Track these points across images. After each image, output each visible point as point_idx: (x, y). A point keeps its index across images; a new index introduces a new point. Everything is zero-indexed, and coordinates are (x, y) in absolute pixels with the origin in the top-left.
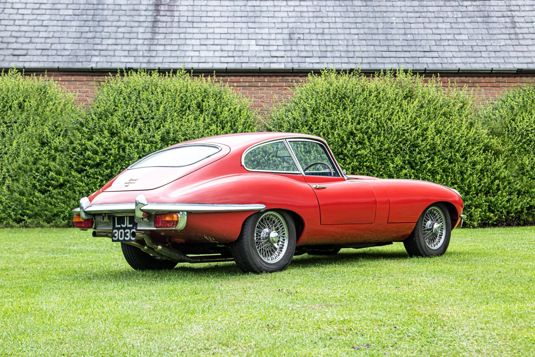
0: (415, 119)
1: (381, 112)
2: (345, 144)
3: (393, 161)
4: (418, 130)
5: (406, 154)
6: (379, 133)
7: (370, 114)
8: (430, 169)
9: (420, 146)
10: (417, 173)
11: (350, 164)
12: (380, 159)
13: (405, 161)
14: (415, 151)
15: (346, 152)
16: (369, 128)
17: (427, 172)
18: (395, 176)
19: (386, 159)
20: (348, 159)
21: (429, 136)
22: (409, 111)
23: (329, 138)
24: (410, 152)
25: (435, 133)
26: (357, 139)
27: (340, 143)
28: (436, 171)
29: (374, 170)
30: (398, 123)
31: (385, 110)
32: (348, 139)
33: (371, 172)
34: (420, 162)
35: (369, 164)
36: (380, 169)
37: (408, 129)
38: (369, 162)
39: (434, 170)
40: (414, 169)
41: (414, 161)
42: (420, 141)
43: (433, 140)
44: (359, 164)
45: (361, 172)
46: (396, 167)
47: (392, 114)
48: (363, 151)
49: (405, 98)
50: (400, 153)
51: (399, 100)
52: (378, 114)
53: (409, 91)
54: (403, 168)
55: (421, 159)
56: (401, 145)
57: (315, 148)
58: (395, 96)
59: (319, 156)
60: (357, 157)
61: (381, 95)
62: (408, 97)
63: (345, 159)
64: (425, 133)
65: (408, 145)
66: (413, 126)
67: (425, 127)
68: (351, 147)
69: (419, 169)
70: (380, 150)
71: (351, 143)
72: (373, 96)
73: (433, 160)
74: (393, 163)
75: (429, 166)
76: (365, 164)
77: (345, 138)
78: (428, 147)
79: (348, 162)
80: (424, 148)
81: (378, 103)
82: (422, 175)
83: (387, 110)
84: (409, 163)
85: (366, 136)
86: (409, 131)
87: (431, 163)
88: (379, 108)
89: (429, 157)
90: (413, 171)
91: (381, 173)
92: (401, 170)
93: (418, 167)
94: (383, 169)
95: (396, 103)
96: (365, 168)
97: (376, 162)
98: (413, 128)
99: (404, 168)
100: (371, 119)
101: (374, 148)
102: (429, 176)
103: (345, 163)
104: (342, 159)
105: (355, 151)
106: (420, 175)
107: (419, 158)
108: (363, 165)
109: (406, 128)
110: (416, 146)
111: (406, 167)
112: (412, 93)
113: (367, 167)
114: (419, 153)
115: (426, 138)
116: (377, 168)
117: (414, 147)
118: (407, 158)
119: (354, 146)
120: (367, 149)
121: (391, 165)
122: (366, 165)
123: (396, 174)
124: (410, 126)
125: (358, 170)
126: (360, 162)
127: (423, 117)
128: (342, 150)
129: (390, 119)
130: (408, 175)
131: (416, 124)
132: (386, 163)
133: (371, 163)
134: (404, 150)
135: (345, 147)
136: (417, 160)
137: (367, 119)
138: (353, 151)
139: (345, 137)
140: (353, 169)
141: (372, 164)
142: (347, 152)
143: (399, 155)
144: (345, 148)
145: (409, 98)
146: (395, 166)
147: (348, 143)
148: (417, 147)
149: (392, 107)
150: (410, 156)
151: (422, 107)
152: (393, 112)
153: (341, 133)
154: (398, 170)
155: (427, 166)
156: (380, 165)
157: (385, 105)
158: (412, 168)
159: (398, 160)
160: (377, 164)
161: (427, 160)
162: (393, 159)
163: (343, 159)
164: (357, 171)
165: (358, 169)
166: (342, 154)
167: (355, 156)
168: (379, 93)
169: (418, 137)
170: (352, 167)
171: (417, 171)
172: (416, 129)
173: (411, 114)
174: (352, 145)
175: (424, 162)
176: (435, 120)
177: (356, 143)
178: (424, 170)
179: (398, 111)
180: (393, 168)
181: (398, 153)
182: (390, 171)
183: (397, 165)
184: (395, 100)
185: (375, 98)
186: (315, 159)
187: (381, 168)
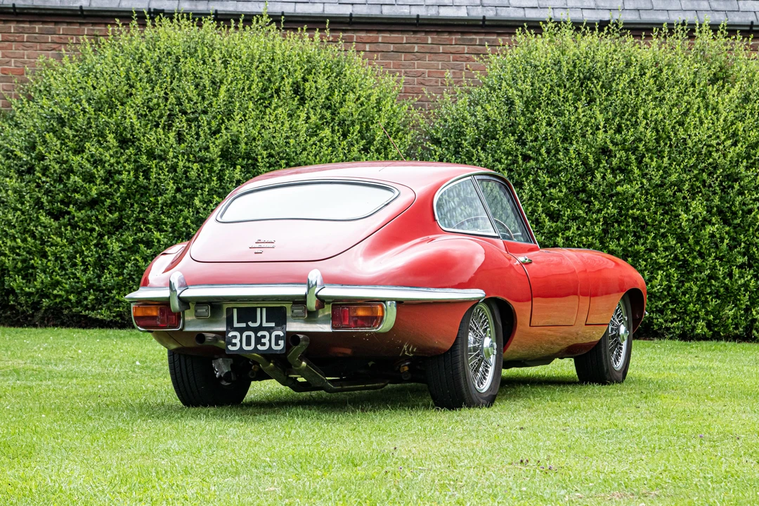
0: (733, 123)
1: (665, 109)
2: (590, 171)
3: (687, 208)
4: (739, 145)
5: (715, 193)
6: (660, 152)
7: (641, 112)
9: (741, 179)
10: (736, 233)
11: (599, 211)
12: (661, 204)
13: (712, 208)
14: (733, 188)
15: (591, 187)
16: (640, 140)
18: (691, 237)
19: (672, 203)
20: (596, 203)
22: (721, 107)
23: (559, 160)
24: (722, 190)
26: (615, 161)
27: (581, 169)
29: (647, 224)
30: (699, 133)
31: (673, 106)
32: (598, 161)
33: (643, 228)
34: (742, 210)
35: (638, 212)
36: (660, 223)
37: (718, 144)
38: (638, 210)
40: (729, 225)
41: (730, 208)
42: (742, 169)
44: (619, 213)
45: (622, 228)
46: (693, 220)
47: (686, 114)
48: (626, 186)
49: (713, 81)
50: (701, 192)
51: (701, 85)
52: (657, 113)
53: (721, 68)
54: (707, 221)
55: (744, 204)
56: (705, 176)
57: (531, 177)
58: (692, 76)
59: (540, 193)
60: (614, 199)
61: (664, 75)
62: (718, 80)
63: (590, 203)
64: (753, 152)
65: (718, 177)
66: (728, 138)
67: (753, 139)
68: (603, 178)
69: (739, 225)
70: (662, 185)
71: (602, 170)
72: (648, 75)
74: (687, 211)
76: (631, 212)
77: (591, 160)
79: (597, 207)
80: (750, 182)
81: (659, 90)
82: (745, 236)
83: (677, 105)
84: (720, 212)
85: (633, 157)
86: (721, 147)
88: (660, 101)
90: (727, 229)
91: (662, 231)
92: (703, 225)
93: (738, 221)
94: (667, 223)
95: (694, 91)
96: (630, 220)
97: (653, 209)
98: (729, 142)
99: (710, 223)
100: (645, 122)
101: (650, 180)
103: (590, 210)
104: (583, 202)
105: (611, 186)
106: (742, 236)
107: (740, 204)
108: (626, 215)
109: (714, 142)
110: (733, 178)
111: (714, 220)
112: (726, 73)
113: (635, 219)
114: (741, 193)
116: (654, 220)
117: (729, 180)
118: (717, 201)
119: (609, 176)
120: (634, 183)
121: (684, 216)
122: (633, 214)
123: (693, 234)
124: (723, 138)
125: (616, 225)
126: (621, 209)
127: (749, 121)
128: (584, 184)
129: (681, 124)
130: (718, 236)
131: (734, 134)
132: (674, 210)
133: (642, 210)
134: (710, 186)
135: (589, 178)
136: (735, 207)
137: (636, 122)
138: (607, 186)
139: (591, 157)
140: (605, 223)
141: (646, 213)
142: (595, 187)
143: (699, 197)
144: (591, 181)
145: (721, 82)
146: (692, 217)
147: (597, 169)
148: (736, 181)
149: (686, 98)
150: (721, 198)
151: (746, 99)
152: (688, 110)
153: (583, 149)
154: (697, 227)
155: (755, 218)
156: (661, 214)
157: (671, 96)
158: (726, 222)
159: (697, 206)
160: (655, 213)
161: (756, 206)
162: (687, 204)
163: (586, 202)
164: (613, 226)
165: (617, 221)
166: (584, 191)
167: (612, 196)
168: (661, 70)
169: (738, 161)
170: (604, 217)
171: (735, 228)
172: (735, 144)
173: (725, 114)
174: (605, 175)
175: (750, 211)
177: (613, 171)
178: (749, 226)
179: (699, 108)
180: (686, 221)
181: (698, 192)
182: (680, 227)
183: (696, 217)
184: (693, 85)
185: (652, 81)
186: (531, 198)
187: (663, 220)
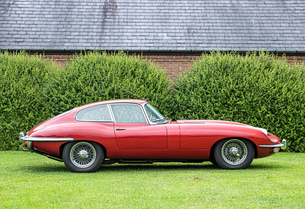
0: (273, 82)
1: (252, 77)
2: (228, 97)
4: (276, 88)
5: (269, 104)
6: (251, 91)
7: (244, 78)
8: (284, 114)
9: (277, 99)
10: (276, 116)
11: (232, 110)
12: (252, 108)
13: (268, 109)
14: (275, 102)
15: (229, 102)
16: (244, 87)
17: (283, 116)
19: (255, 107)
20: (231, 107)
21: (284, 93)
22: (270, 76)
23: (218, 94)
24: (271, 103)
25: (287, 91)
26: (236, 94)
27: (225, 97)
28: (288, 115)
29: (247, 114)
30: (263, 85)
31: (254, 76)
32: (231, 94)
33: (246, 115)
34: (278, 109)
35: (244, 110)
36: (251, 114)
37: (269, 88)
38: (244, 109)
39: (287, 114)
40: (274, 114)
41: (274, 109)
42: (277, 95)
43: (285, 95)
44: (238, 110)
45: (239, 115)
46: (262, 112)
47: (258, 78)
48: (240, 102)
49: (266, 68)
50: (264, 103)
51: (263, 69)
52: (249, 78)
53: (268, 64)
54: (266, 113)
55: (278, 107)
56: (265, 98)
57: (209, 100)
58: (259, 67)
59: (212, 105)
60: (236, 106)
61: (250, 67)
63: (228, 107)
64: (280, 90)
65: (270, 98)
66: (272, 86)
67: (280, 86)
68: (233, 99)
69: (277, 114)
70: (251, 102)
71: (232, 97)
72: (246, 66)
73: (286, 108)
74: (260, 110)
75: (284, 112)
76: (242, 110)
77: (229, 94)
78: (283, 100)
79: (231, 109)
80: (280, 100)
81: (249, 71)
83: (255, 76)
84: (271, 110)
85: (242, 93)
86: (270, 89)
87: (285, 110)
88: (250, 74)
89: (283, 106)
90: (273, 115)
91: (252, 116)
92: (265, 114)
93: (277, 113)
94: (254, 114)
95: (260, 71)
96: (242, 113)
97: (249, 109)
98: (273, 88)
99: (268, 113)
100: (245, 81)
101: (248, 100)
102: (284, 119)
103: (229, 110)
104: (226, 107)
105: (235, 102)
106: (278, 117)
108: (241, 111)
109: (268, 88)
110: (275, 99)
111: (269, 112)
112: (270, 66)
113: (243, 113)
114: (277, 104)
115: (281, 94)
116: (250, 113)
117: (273, 100)
118: (269, 106)
119: (235, 99)
120: (243, 101)
121: (259, 111)
122: (243, 111)
123: (263, 117)
124: (271, 86)
125: (237, 115)
126: (239, 109)
127: (279, 80)
128: (226, 101)
129: (257, 82)
130: (270, 118)
131: (274, 85)
132: (256, 110)
133: (246, 110)
134: (267, 101)
135: (228, 100)
136: (276, 108)
137: (242, 81)
138: (234, 102)
139: (228, 93)
140: (234, 114)
141: (247, 110)
142: (230, 102)
143: (264, 105)
144: (229, 100)
145: (268, 69)
147: (230, 97)
149: (258, 74)
150: (271, 105)
151: (277, 74)
152: (259, 77)
153: (226, 90)
154: (264, 115)
155: (282, 112)
156: (252, 111)
157: (253, 73)
158: (273, 113)
159: (264, 108)
160: (250, 110)
161: (282, 108)
162: (260, 107)
163: (227, 107)
164: (236, 115)
165: (237, 113)
166: (226, 104)
167: (235, 105)
168: (249, 65)
169: (276, 93)
170: (233, 112)
171: (276, 115)
172: (274, 88)
173: (271, 78)
174: (233, 98)
175: (280, 110)
176: (286, 82)
177: (236, 97)
178: (280, 114)
179: (262, 76)
180: (260, 113)
182: (258, 115)
184: (260, 69)
185: (247, 68)
186: (209, 106)
187: (253, 113)
